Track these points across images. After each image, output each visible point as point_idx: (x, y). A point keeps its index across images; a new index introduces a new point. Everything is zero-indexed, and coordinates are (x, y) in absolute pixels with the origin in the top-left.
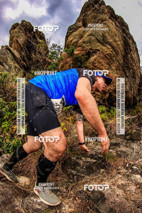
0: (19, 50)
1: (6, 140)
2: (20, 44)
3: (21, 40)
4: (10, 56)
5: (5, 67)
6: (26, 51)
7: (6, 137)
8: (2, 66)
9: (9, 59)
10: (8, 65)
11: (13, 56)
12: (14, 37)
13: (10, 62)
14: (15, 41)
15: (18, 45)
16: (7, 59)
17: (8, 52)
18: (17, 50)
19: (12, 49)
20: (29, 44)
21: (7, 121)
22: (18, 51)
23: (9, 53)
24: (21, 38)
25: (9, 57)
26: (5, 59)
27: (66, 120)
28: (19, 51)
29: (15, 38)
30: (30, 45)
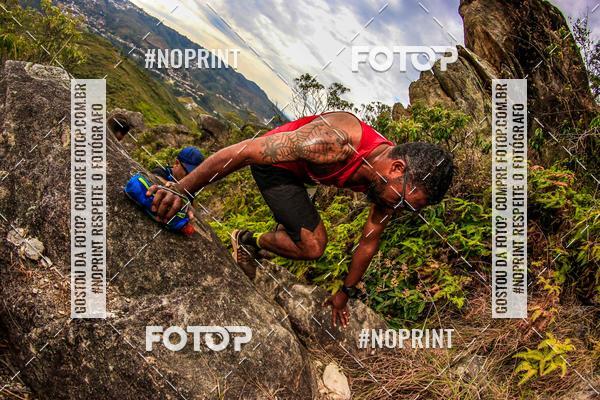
0: (495, 61)
1: (390, 277)
2: (496, 45)
3: (496, 32)
4: (472, 75)
5: (457, 104)
6: (516, 66)
7: (395, 272)
8: (449, 99)
9: (468, 82)
10: (466, 99)
11: (482, 78)
12: (473, 25)
13: (471, 93)
14: (482, 35)
15: (490, 45)
16: (464, 83)
17: (466, 63)
18: (490, 62)
19: (476, 58)
20: (521, 41)
21: (424, 239)
22: (493, 65)
23: (469, 67)
24: (496, 26)
25: (468, 77)
26: (459, 82)
27: (584, 340)
28: (498, 64)
29: (479, 28)
30: (527, 45)
